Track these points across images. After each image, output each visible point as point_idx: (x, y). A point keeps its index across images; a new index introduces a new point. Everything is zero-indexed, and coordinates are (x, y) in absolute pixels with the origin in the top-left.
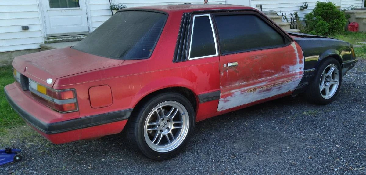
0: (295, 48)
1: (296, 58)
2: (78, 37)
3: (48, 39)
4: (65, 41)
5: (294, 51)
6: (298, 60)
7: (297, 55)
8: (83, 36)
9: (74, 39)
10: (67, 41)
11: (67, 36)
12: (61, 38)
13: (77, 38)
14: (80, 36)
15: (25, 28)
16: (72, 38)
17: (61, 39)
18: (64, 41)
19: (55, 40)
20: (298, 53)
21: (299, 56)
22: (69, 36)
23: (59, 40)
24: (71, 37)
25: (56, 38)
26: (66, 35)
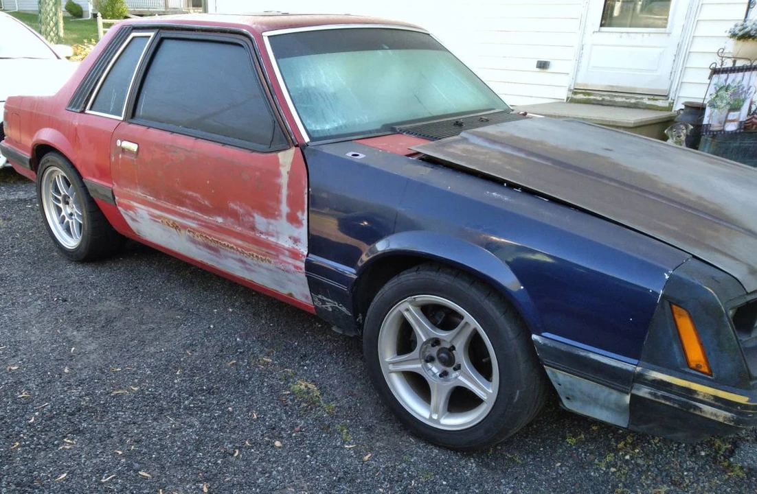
0: (285, 170)
1: (279, 201)
2: (637, 98)
3: (575, 93)
4: (608, 103)
5: (278, 175)
6: (285, 208)
7: (284, 192)
8: (649, 99)
9: (627, 102)
10: (611, 104)
11: (614, 94)
12: (601, 96)
13: (633, 101)
14: (642, 98)
15: (543, 65)
16: (624, 100)
17: (600, 99)
18: (604, 103)
19: (587, 97)
20: (290, 186)
21: (289, 197)
22: (617, 94)
23: (595, 100)
24: (622, 97)
25: (589, 94)
26: (613, 92)
